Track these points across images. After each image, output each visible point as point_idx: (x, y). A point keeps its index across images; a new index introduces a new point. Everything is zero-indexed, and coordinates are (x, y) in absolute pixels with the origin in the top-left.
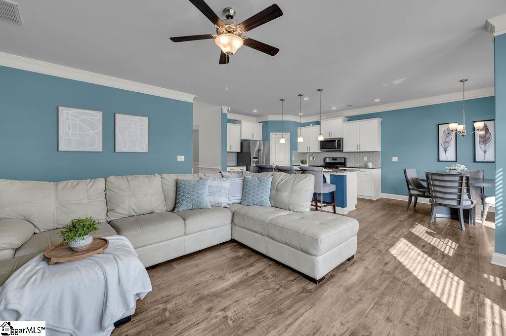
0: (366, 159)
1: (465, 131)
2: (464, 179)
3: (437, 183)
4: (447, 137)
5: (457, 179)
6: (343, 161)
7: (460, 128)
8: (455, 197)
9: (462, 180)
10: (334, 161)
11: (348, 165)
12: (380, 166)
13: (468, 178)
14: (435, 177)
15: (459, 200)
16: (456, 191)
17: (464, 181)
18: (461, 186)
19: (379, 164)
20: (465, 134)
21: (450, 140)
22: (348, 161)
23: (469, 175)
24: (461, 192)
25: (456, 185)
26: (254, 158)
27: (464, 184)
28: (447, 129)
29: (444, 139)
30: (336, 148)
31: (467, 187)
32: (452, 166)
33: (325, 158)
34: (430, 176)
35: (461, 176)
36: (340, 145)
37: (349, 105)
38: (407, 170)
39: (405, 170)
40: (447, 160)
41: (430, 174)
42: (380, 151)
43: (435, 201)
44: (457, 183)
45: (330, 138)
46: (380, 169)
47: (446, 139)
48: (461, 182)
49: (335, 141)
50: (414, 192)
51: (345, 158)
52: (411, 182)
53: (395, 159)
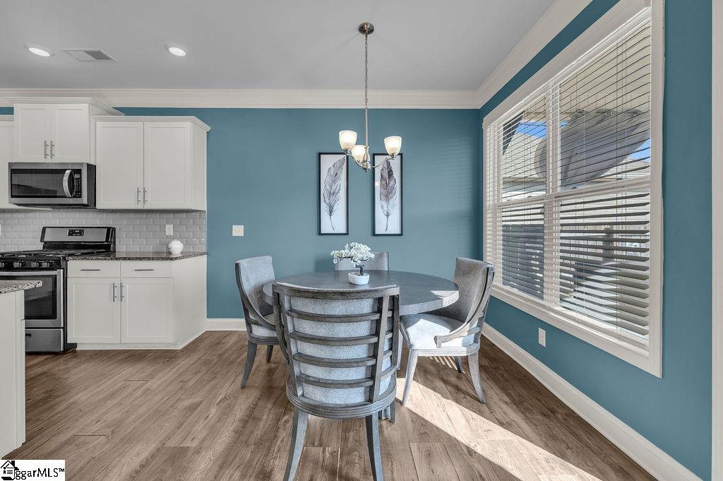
0: (169, 230)
2: (386, 305)
3: (307, 327)
4: (334, 181)
5: (366, 306)
6: (101, 237)
8: (359, 374)
9: (380, 311)
10: (76, 239)
11: (121, 247)
12: (204, 249)
13: (394, 303)
14: (300, 304)
15: (371, 383)
16: (361, 352)
17: (386, 314)
18: (377, 334)
19: (202, 243)
21: (338, 189)
24: (375, 356)
25: (364, 329)
27: (385, 326)
28: (334, 166)
29: (328, 188)
30: (65, 197)
31: (392, 331)
32: (344, 249)
33: (44, 229)
34: (286, 298)
35: (379, 295)
36: (80, 186)
37: (98, 55)
38: (244, 263)
39: (237, 266)
40: (332, 232)
41: (285, 291)
42: (205, 209)
43: (300, 393)
44: (366, 322)
45: (49, 160)
46: (205, 257)
47: (331, 187)
48: (377, 320)
49: (63, 171)
50: (260, 332)
51: (109, 229)
52: (253, 301)
53: (238, 231)
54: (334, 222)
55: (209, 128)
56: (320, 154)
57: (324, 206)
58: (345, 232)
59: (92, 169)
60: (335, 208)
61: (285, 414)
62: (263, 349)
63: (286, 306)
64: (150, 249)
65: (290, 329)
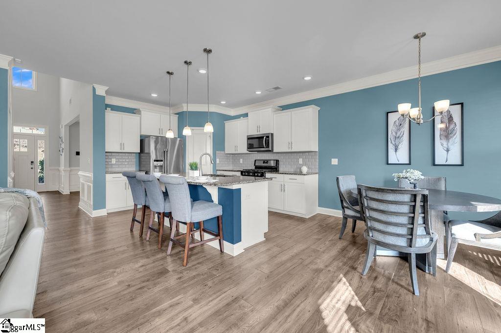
0: (301, 161)
1: (422, 117)
2: (419, 198)
3: (374, 205)
4: (399, 130)
5: (407, 198)
6: (274, 164)
7: (415, 112)
8: (403, 231)
9: (415, 201)
10: (265, 165)
11: (281, 169)
12: (317, 171)
13: (425, 198)
14: (372, 194)
15: (410, 237)
16: (404, 220)
17: (419, 203)
18: (414, 213)
19: (316, 168)
20: (422, 121)
21: (402, 134)
22: (281, 163)
23: (426, 192)
24: (413, 224)
25: (405, 209)
26: (155, 161)
27: (418, 209)
28: (398, 119)
29: (394, 134)
30: (264, 148)
31: (424, 213)
32: (402, 173)
33: (255, 160)
34: (364, 191)
35: (414, 193)
36: (269, 143)
37: (277, 88)
38: (340, 178)
39: (338, 178)
40: (398, 163)
41: (364, 188)
42: (318, 151)
43: (371, 235)
44: (407, 206)
45: (258, 133)
46: (318, 175)
47: (396, 133)
48: (413, 206)
49: (263, 137)
50: (349, 212)
51: (277, 160)
52: (346, 197)
53: (335, 161)
54: (399, 156)
55: (319, 108)
56: (388, 113)
57: (391, 146)
58: (408, 162)
59: (272, 134)
60: (400, 147)
61: (363, 253)
62: (350, 222)
63: (364, 194)
64: (292, 170)
65: (366, 205)
